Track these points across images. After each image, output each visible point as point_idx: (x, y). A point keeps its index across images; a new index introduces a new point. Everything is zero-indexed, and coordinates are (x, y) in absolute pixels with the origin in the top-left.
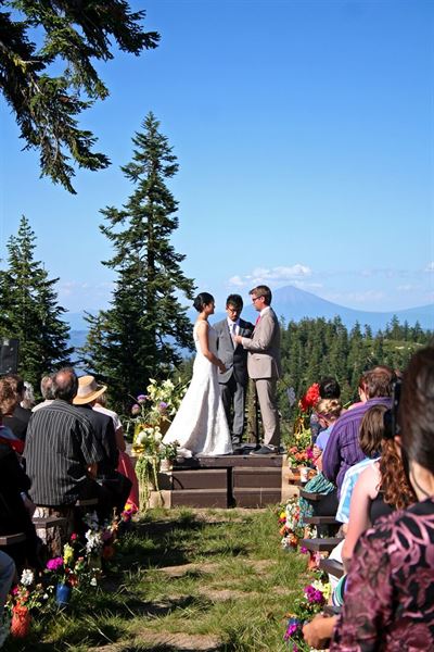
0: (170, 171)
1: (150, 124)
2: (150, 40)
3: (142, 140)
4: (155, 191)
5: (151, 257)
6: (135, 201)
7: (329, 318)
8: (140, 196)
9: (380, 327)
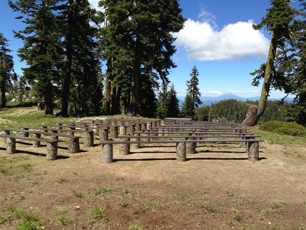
0: (198, 75)
1: (195, 67)
2: (176, 66)
3: (193, 70)
4: (195, 78)
5: (194, 89)
6: (191, 80)
7: (234, 99)
8: (192, 79)
9: (244, 101)
